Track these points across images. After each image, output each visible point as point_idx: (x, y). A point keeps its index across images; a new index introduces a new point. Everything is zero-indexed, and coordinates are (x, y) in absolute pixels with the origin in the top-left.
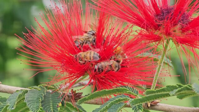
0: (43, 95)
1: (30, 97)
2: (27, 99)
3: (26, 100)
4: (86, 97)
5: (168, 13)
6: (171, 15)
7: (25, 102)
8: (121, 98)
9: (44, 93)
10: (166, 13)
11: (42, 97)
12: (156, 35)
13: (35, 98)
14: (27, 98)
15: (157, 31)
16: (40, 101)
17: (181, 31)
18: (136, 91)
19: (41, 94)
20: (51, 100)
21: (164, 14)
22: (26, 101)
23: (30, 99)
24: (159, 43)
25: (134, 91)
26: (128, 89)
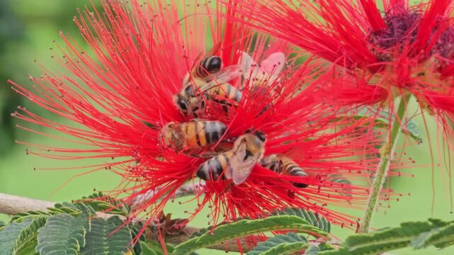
0: (85, 232)
1: (51, 236)
2: (43, 243)
3: (40, 248)
4: (196, 238)
5: (405, 28)
6: (414, 34)
7: (37, 252)
8: (287, 244)
9: (87, 227)
10: (398, 28)
11: (80, 239)
12: (374, 87)
13: (65, 239)
14: (42, 241)
15: (377, 76)
16: (76, 248)
17: (439, 74)
18: (325, 223)
19: (79, 229)
20: (106, 241)
21: (392, 29)
22: (40, 250)
23: (50, 243)
24: (382, 106)
25: (320, 223)
26: (304, 220)
